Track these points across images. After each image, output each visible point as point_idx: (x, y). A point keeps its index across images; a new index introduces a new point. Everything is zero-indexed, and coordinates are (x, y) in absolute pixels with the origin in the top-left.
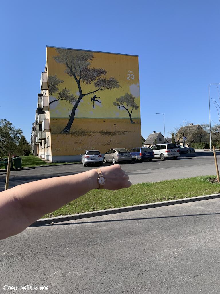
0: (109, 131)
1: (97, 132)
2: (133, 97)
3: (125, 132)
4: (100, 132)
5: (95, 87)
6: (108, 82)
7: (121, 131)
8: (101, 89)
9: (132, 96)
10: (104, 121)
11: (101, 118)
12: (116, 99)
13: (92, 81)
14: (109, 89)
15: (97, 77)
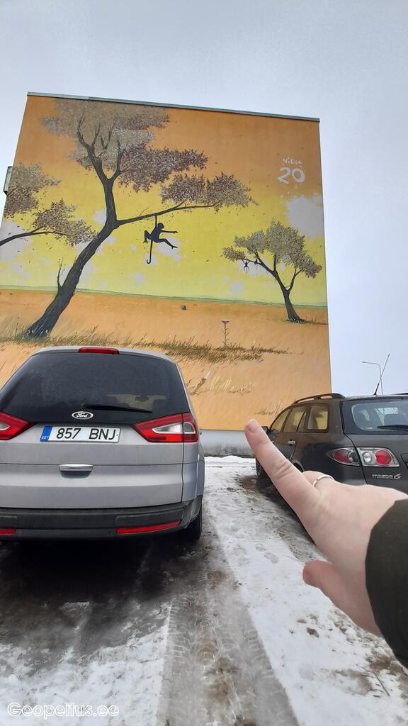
0: (201, 344)
2: (300, 234)
3: (265, 351)
4: (165, 346)
6: (209, 188)
7: (248, 347)
8: (183, 206)
9: (295, 233)
10: (185, 308)
11: (175, 298)
12: (236, 237)
13: (155, 183)
14: (212, 208)
15: (173, 172)
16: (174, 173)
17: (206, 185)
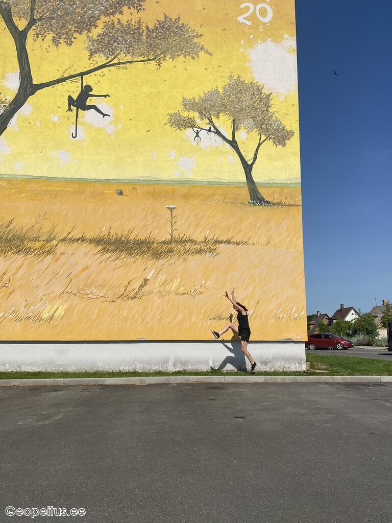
0: (142, 237)
1: (83, 239)
2: (266, 91)
3: (221, 242)
4: (98, 241)
5: (91, 55)
6: (148, 36)
7: (200, 238)
8: (116, 61)
9: (259, 90)
10: (121, 193)
11: (108, 181)
12: (184, 99)
13: (80, 33)
14: (153, 62)
15: (102, 17)
16: (103, 19)
17: (145, 32)
